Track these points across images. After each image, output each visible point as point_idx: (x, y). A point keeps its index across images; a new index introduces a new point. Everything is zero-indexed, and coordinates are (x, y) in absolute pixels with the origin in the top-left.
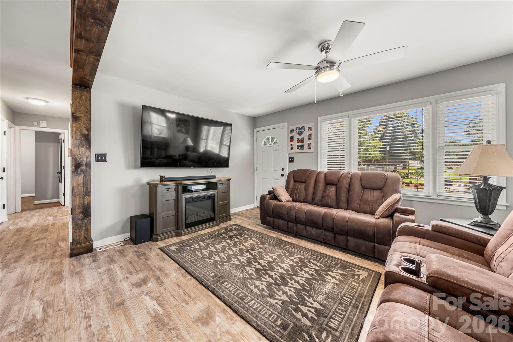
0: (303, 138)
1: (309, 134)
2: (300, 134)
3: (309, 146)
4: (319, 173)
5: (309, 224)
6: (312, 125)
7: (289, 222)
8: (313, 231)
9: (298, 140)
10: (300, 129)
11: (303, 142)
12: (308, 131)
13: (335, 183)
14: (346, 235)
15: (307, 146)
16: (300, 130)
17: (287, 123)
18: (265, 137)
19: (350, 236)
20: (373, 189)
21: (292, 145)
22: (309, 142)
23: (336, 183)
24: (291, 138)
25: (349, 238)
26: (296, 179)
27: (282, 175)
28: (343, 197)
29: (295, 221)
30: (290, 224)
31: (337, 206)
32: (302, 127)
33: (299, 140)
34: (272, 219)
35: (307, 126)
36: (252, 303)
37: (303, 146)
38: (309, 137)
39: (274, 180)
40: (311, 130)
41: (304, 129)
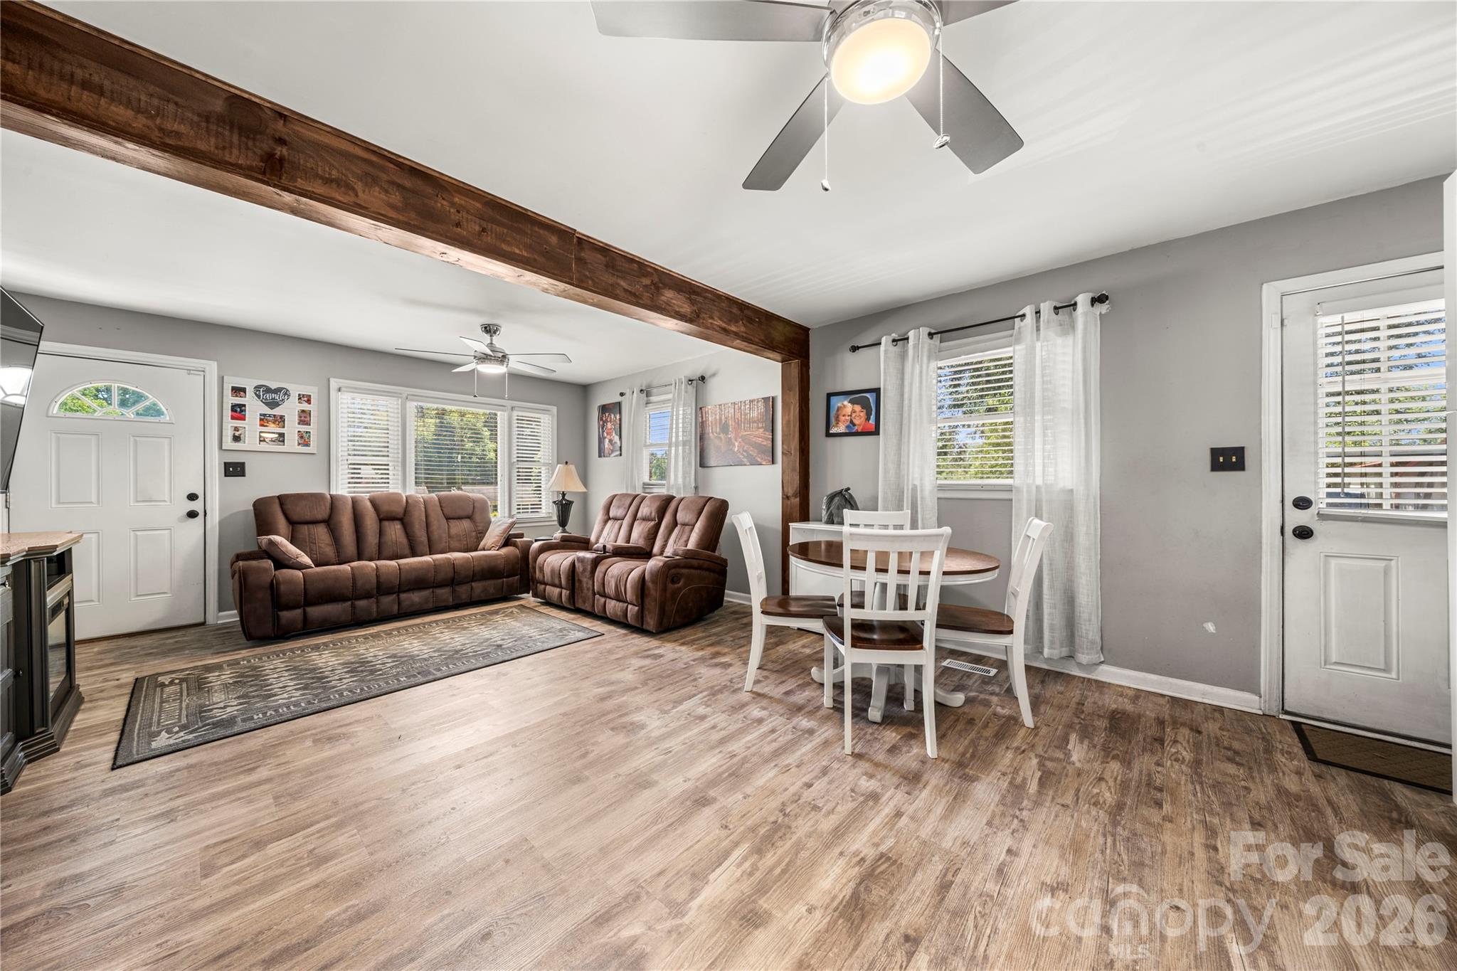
0: (282, 416)
1: (303, 411)
2: (273, 404)
3: (302, 437)
4: (356, 500)
6: (312, 391)
7: (357, 599)
8: (416, 597)
9: (261, 420)
10: (268, 390)
12: (300, 403)
13: (398, 516)
14: (470, 582)
15: (296, 437)
16: (272, 396)
17: (214, 363)
20: (460, 518)
21: (236, 429)
22: (304, 428)
23: (401, 515)
24: (234, 411)
26: (295, 518)
27: (192, 515)
31: (415, 553)
32: (278, 391)
33: (268, 420)
35: (295, 390)
37: (283, 435)
38: (300, 417)
39: (138, 533)
40: (309, 401)
41: (286, 394)
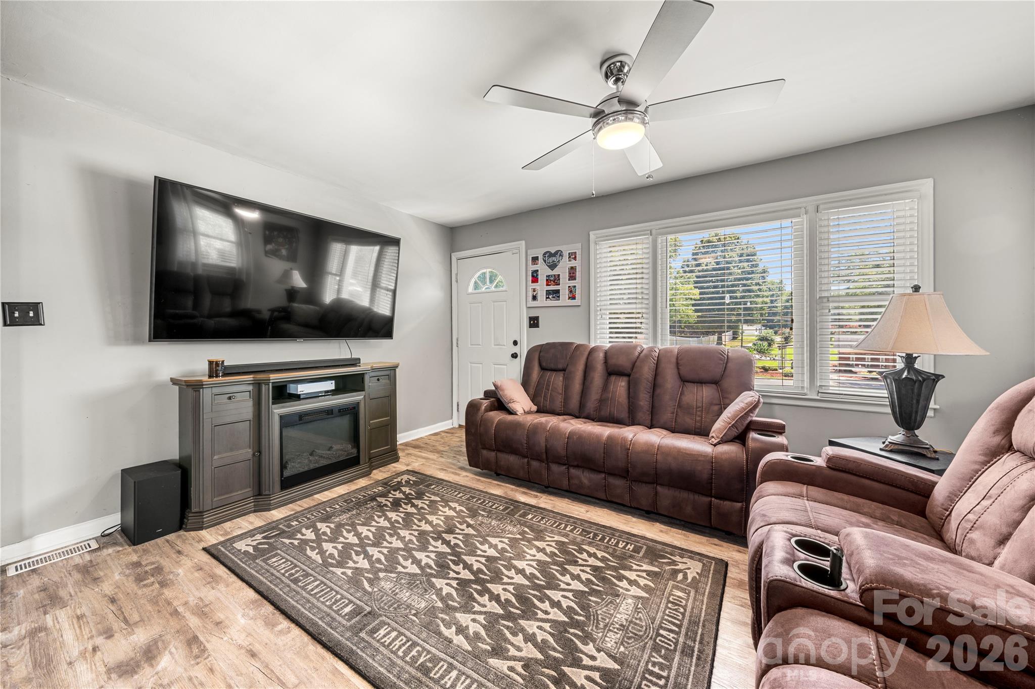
0: (559, 275)
1: (572, 268)
2: (552, 266)
3: (571, 292)
4: (593, 351)
5: (575, 463)
6: (577, 248)
7: (531, 459)
9: (547, 280)
10: (551, 255)
11: (559, 285)
12: (570, 261)
13: (626, 372)
14: (654, 483)
15: (567, 292)
16: (552, 258)
17: (523, 242)
18: (476, 272)
19: (661, 485)
20: (701, 382)
21: (534, 290)
22: (572, 283)
23: (628, 371)
24: (533, 276)
25: (659, 488)
26: (544, 364)
27: (514, 356)
28: (644, 400)
29: (544, 456)
30: (535, 464)
31: (631, 420)
32: (556, 253)
33: (551, 281)
34: (493, 454)
35: (566, 250)
36: (452, 679)
37: (558, 292)
38: (570, 274)
39: (496, 366)
40: (575, 259)
41: (560, 255)
